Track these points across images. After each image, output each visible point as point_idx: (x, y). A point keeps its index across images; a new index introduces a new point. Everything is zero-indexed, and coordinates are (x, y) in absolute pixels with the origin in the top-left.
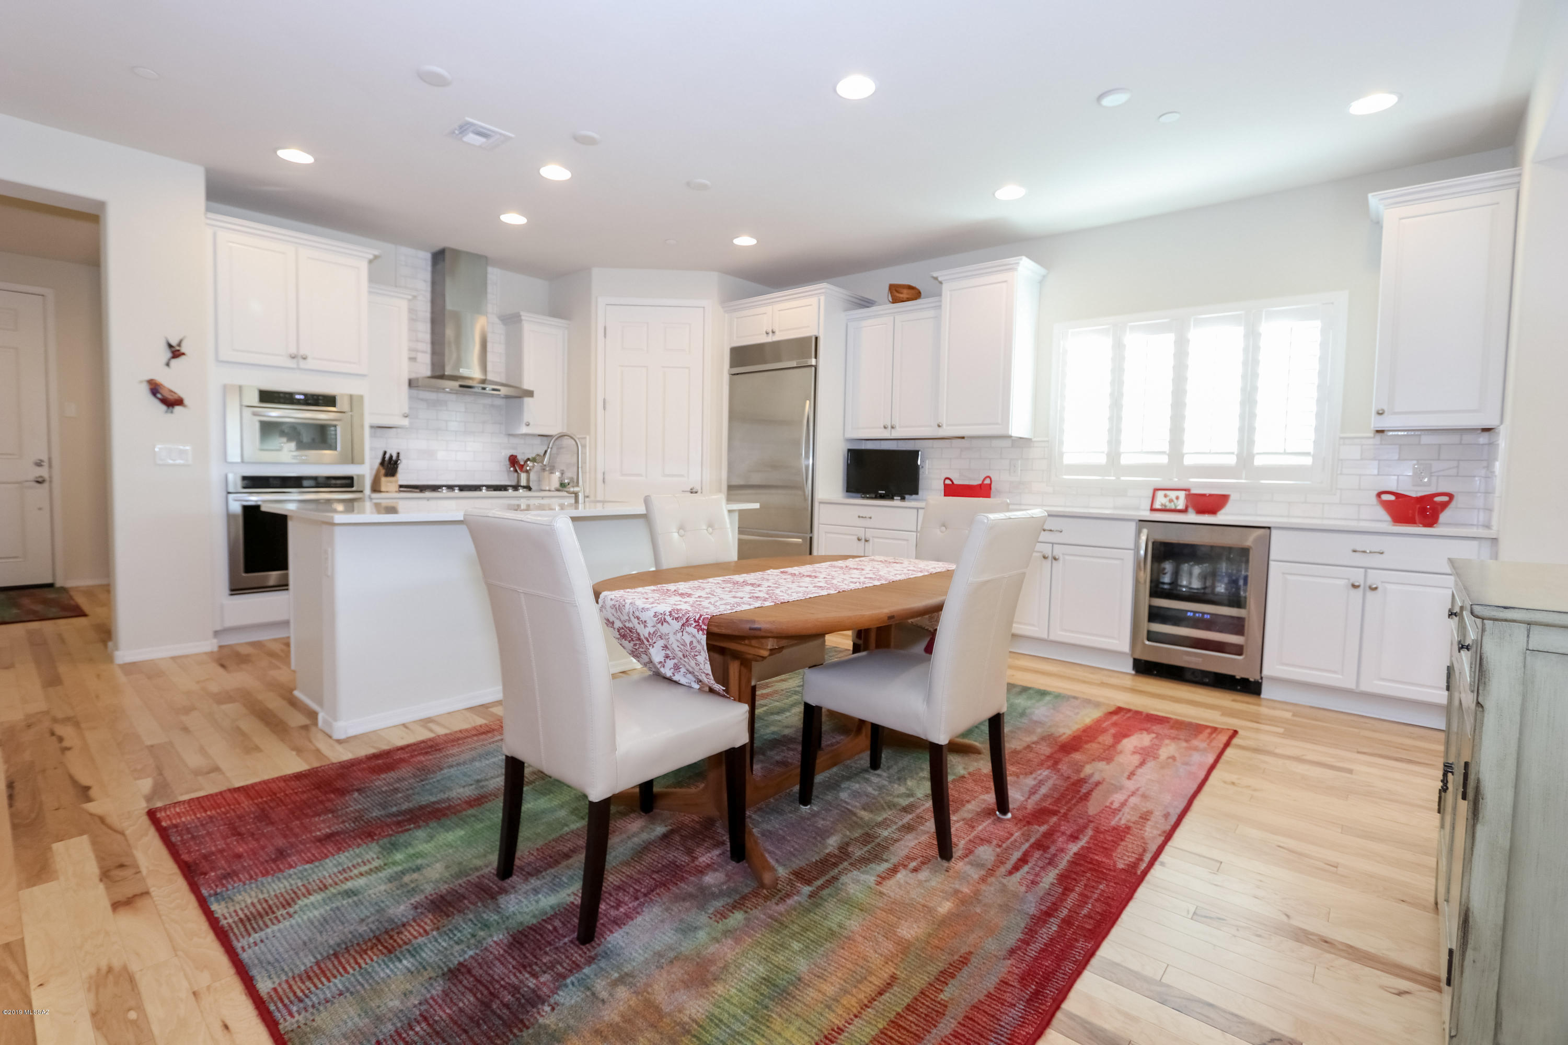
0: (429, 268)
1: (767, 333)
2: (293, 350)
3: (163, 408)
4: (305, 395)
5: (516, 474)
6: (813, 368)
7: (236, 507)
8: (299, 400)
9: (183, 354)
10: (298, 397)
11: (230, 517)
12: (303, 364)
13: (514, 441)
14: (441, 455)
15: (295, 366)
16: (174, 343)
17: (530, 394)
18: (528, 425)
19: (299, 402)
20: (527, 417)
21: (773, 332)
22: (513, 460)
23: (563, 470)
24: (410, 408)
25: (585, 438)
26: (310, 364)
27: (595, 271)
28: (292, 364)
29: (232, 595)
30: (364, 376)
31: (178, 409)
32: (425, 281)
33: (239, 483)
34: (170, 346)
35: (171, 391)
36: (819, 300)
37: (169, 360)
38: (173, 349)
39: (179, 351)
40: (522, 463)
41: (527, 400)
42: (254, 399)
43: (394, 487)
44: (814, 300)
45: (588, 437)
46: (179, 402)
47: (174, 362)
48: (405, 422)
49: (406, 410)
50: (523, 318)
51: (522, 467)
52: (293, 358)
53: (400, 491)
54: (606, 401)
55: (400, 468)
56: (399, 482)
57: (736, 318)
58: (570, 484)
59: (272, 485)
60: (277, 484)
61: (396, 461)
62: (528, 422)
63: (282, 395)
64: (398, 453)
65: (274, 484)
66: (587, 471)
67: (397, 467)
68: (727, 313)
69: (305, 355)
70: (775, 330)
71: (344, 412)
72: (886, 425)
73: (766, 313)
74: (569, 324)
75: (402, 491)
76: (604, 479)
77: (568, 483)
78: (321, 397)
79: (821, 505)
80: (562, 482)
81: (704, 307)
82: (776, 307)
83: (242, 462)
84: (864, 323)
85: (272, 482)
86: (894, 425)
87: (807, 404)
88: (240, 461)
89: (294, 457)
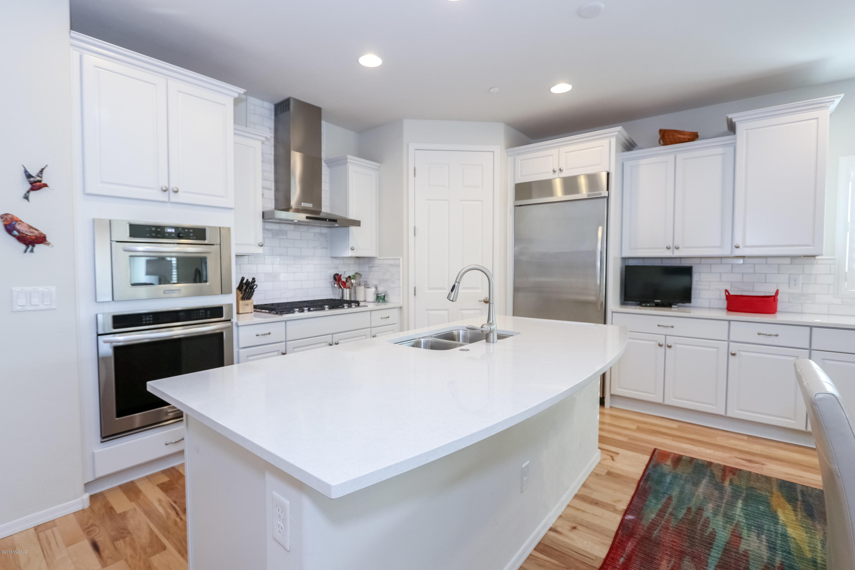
0: (273, 117)
1: (554, 171)
2: (164, 184)
3: (23, 247)
4: (176, 228)
5: (341, 290)
6: (606, 199)
7: (107, 350)
8: (170, 233)
9: (45, 185)
10: (169, 230)
11: (100, 360)
12: (174, 198)
13: (336, 262)
14: (283, 277)
15: (166, 199)
16: (34, 172)
17: (357, 223)
18: (352, 249)
19: (170, 236)
20: (352, 243)
21: (561, 170)
22: (337, 278)
23: (376, 285)
24: (264, 238)
25: (399, 259)
26: (181, 197)
27: (407, 124)
28: (163, 197)
29: (102, 442)
30: (231, 209)
31: (38, 247)
32: (270, 128)
33: (110, 321)
34: (29, 176)
35: (30, 227)
36: (610, 142)
37: (28, 192)
38: (32, 179)
39: (40, 181)
40: (344, 280)
41: (353, 229)
42: (125, 235)
43: (250, 308)
44: (606, 142)
45: (401, 259)
46: (41, 239)
47: (32, 194)
48: (260, 250)
49: (260, 240)
50: (349, 160)
51: (344, 284)
52: (165, 191)
53: (253, 311)
54: (416, 228)
55: (254, 291)
56: (253, 303)
57: (520, 160)
58: (386, 296)
59: (144, 323)
60: (149, 320)
61: (253, 286)
62: (352, 247)
63: (153, 229)
64: (254, 279)
65: (146, 321)
66: (401, 286)
67: (251, 291)
68: (510, 157)
69: (176, 188)
70: (563, 169)
71: (213, 245)
72: (669, 246)
73: (552, 155)
74: (380, 167)
75: (255, 311)
76: (415, 292)
77: (384, 296)
78: (191, 231)
79: (614, 314)
80: (378, 296)
81: (493, 152)
82: (563, 150)
83: (113, 300)
84: (642, 162)
85: (144, 320)
86: (677, 246)
87: (600, 229)
88: (111, 299)
89: (166, 292)
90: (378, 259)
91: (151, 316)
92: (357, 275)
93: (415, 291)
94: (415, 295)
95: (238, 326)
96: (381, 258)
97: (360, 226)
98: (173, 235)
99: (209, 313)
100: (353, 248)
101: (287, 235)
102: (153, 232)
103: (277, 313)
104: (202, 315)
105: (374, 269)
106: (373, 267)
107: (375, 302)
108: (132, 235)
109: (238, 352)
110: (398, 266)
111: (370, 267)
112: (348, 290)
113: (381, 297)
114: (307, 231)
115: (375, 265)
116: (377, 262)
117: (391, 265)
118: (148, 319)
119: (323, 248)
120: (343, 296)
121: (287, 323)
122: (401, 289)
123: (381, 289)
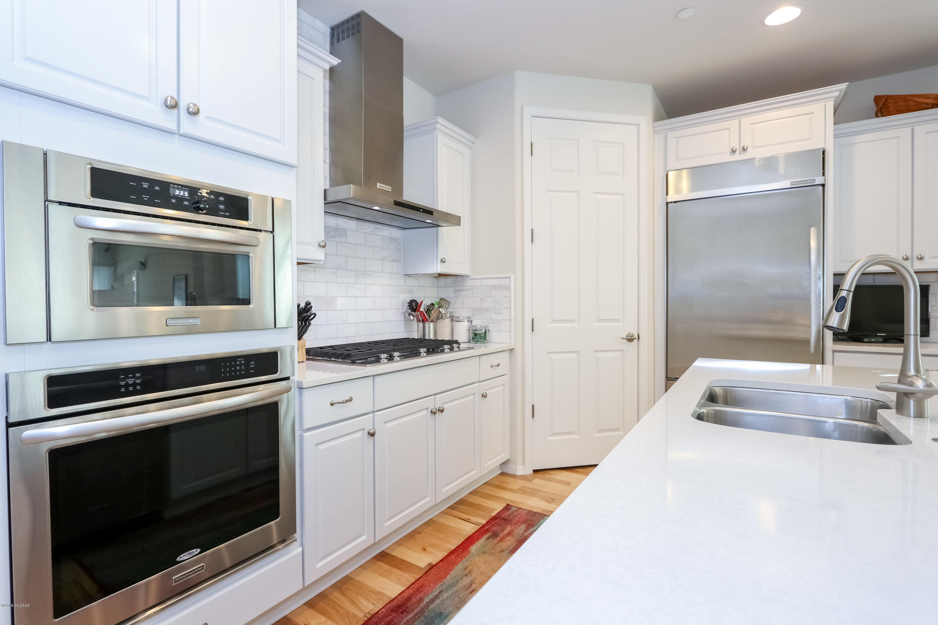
1: (734, 151)
2: (169, 92)
5: (420, 324)
6: (821, 188)
8: (180, 199)
12: (188, 125)
13: (411, 282)
14: (340, 303)
15: (172, 126)
17: (455, 220)
19: (179, 205)
20: (442, 252)
21: (743, 149)
22: (414, 306)
23: (469, 317)
25: (510, 278)
26: (204, 127)
27: (520, 78)
28: (167, 120)
30: (293, 166)
33: (40, 390)
36: (825, 107)
40: (424, 309)
41: (447, 230)
44: (817, 106)
48: (320, 255)
49: (322, 236)
50: (437, 125)
52: (171, 107)
53: (305, 359)
54: (534, 232)
55: (310, 324)
56: (305, 345)
57: (676, 138)
58: (487, 333)
59: (123, 390)
60: (135, 384)
61: (310, 316)
62: (444, 258)
63: (145, 185)
64: (308, 304)
65: (127, 385)
66: (513, 318)
67: (306, 324)
68: (657, 134)
69: (195, 105)
70: (747, 147)
71: (261, 231)
72: (906, 255)
73: (729, 129)
74: (474, 143)
75: (307, 359)
76: (533, 327)
77: (485, 333)
78: (221, 199)
79: (835, 353)
80: (476, 332)
81: (638, 125)
82: (746, 121)
83: (49, 339)
84: (858, 139)
85: (122, 383)
86: (920, 255)
87: (813, 231)
88: (44, 338)
89: (170, 322)
90: (471, 279)
91: (138, 375)
92: (443, 302)
93: (533, 324)
94: (533, 330)
95: (301, 389)
96: (476, 277)
97: (460, 225)
98: (186, 203)
99: (252, 364)
100: (444, 260)
101: (346, 237)
102: (145, 191)
103: (353, 362)
104: (241, 370)
105: (464, 293)
106: (462, 290)
107: (469, 342)
108: (96, 192)
109: (301, 437)
110: (508, 288)
111: (456, 291)
112: (432, 324)
113: (480, 334)
114: (373, 232)
115: (466, 288)
116: (469, 283)
117: (495, 287)
118: (130, 381)
119: (394, 261)
120: (424, 334)
121: (375, 380)
122: (513, 321)
123: (478, 323)
